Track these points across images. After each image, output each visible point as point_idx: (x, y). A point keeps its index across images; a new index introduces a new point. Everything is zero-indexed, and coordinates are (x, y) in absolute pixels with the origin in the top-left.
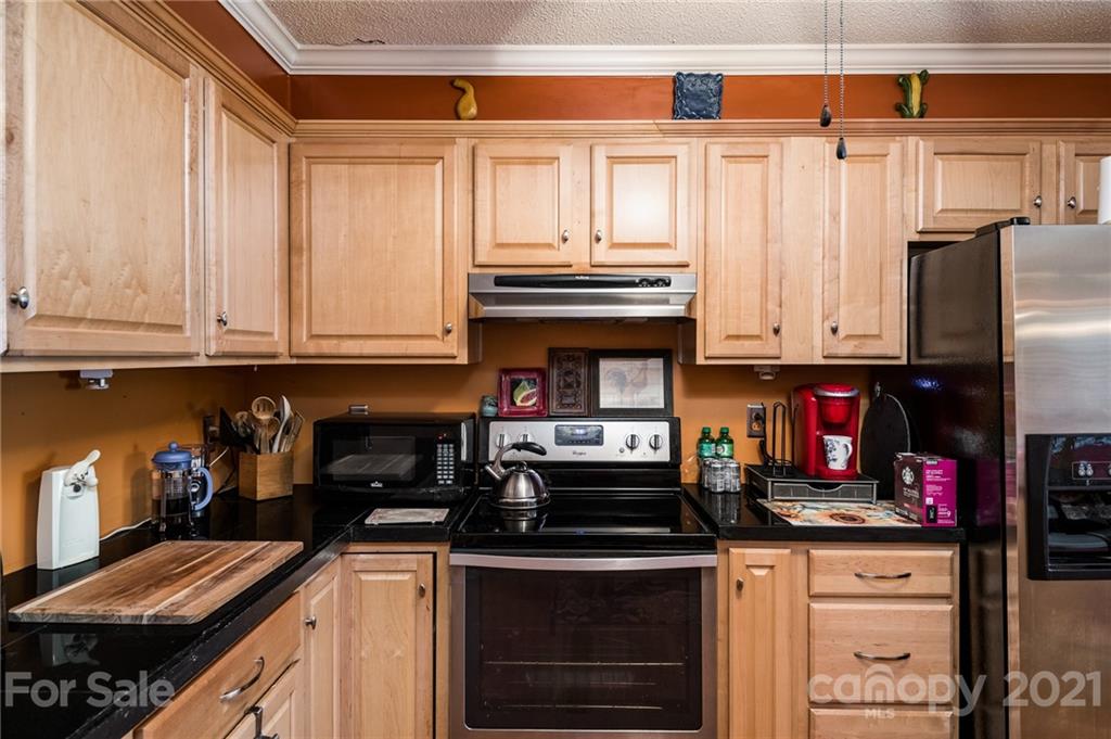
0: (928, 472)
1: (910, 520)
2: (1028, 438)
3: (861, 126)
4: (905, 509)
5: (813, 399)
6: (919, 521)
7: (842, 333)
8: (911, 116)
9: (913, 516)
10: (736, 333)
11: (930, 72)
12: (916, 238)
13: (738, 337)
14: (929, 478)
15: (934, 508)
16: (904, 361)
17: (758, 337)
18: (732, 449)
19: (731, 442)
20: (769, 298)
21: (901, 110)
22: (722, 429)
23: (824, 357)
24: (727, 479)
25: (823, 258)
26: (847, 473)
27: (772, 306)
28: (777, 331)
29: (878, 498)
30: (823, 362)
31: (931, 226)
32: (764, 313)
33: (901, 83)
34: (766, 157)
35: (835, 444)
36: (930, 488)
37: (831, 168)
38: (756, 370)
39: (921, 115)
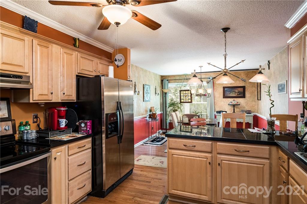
0: (88, 123)
1: (83, 134)
2: (106, 114)
3: (67, 46)
4: (82, 132)
5: (56, 111)
6: (86, 134)
7: (65, 94)
8: (76, 47)
9: (84, 133)
10: (41, 94)
11: (80, 39)
12: (77, 74)
13: (42, 95)
14: (88, 125)
15: (89, 130)
16: (76, 101)
17: (47, 95)
18: (30, 127)
19: (30, 125)
20: (49, 85)
21: (74, 45)
22: (26, 122)
23: (61, 100)
24: (32, 135)
25: (61, 76)
26: (65, 128)
27: (50, 87)
28: (52, 93)
29: (72, 132)
30: (61, 101)
31: (80, 72)
32: (48, 89)
33: (74, 39)
34: (48, 47)
35: (63, 121)
36: (88, 127)
37: (62, 55)
38: (39, 104)
39: (78, 48)
